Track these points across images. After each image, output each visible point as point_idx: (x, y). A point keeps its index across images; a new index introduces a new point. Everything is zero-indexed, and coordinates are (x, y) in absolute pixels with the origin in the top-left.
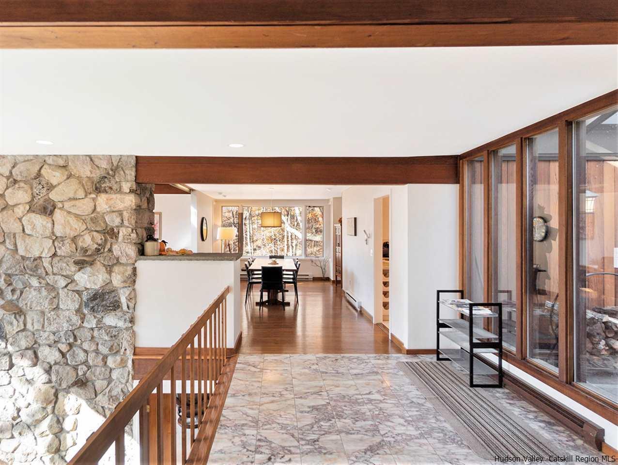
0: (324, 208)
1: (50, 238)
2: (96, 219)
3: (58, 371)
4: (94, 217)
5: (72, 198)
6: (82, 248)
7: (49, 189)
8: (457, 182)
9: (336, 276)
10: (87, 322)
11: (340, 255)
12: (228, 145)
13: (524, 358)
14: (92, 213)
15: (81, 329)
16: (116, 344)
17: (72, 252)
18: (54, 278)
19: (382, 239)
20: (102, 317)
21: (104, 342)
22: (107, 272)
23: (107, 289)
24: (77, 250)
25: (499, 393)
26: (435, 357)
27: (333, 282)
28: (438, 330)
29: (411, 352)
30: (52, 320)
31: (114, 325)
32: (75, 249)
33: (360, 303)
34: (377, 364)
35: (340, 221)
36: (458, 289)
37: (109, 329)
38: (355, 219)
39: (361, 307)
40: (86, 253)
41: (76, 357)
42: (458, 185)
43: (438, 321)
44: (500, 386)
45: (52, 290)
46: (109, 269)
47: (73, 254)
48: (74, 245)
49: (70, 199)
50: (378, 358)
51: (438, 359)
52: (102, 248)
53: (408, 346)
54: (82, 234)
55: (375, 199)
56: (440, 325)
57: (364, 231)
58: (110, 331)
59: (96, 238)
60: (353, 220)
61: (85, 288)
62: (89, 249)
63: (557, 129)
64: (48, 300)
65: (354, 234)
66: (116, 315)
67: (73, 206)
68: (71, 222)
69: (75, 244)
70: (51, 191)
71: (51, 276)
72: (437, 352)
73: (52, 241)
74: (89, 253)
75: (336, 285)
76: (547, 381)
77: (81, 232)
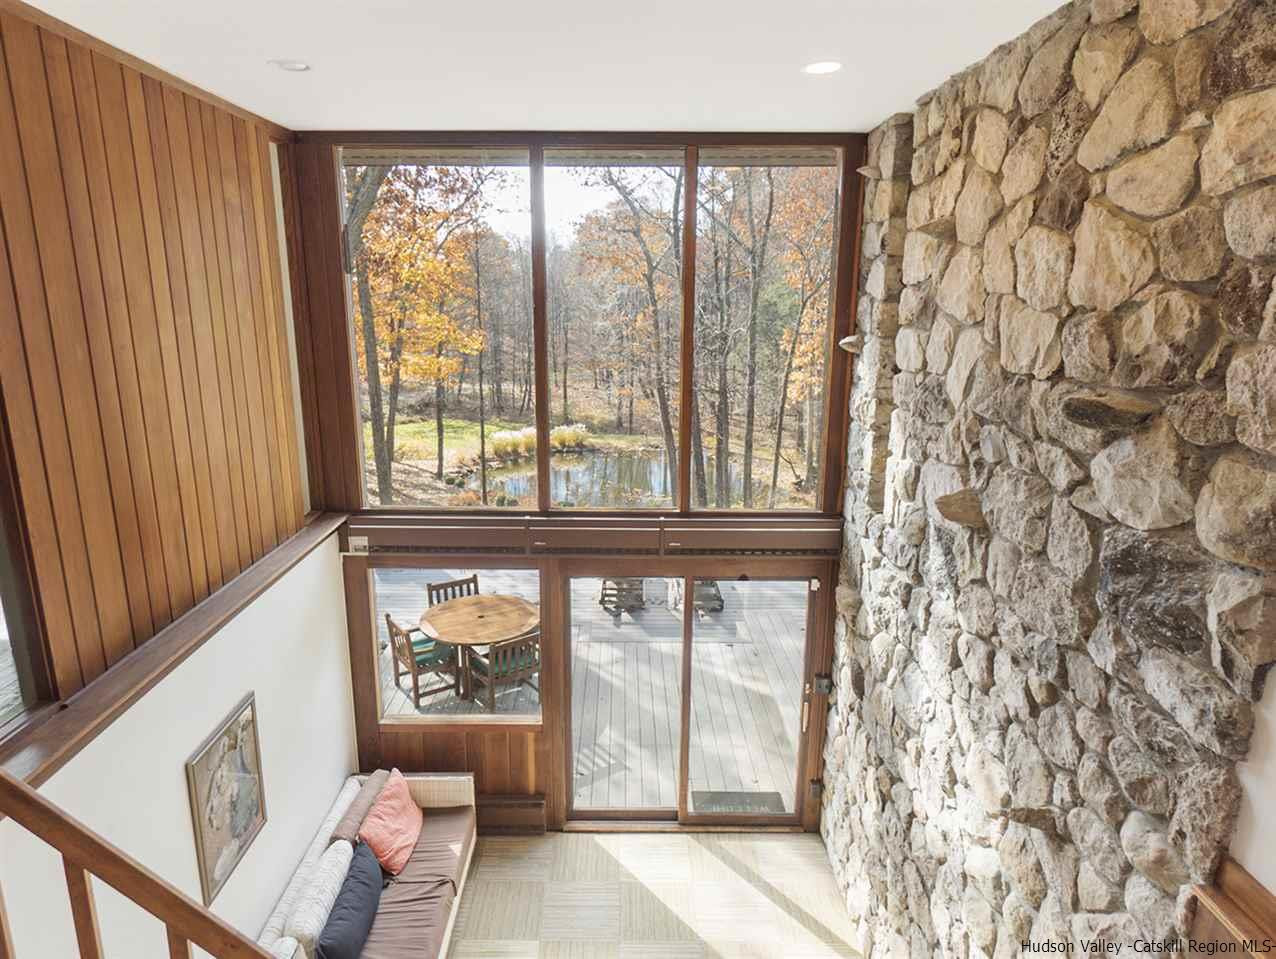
1: (1055, 310)
2: (1191, 228)
3: (1015, 745)
4: (1186, 221)
5: (1129, 145)
6: (1129, 357)
7: (1079, 131)
10: (1094, 642)
14: (1184, 205)
15: (1081, 657)
16: (1159, 784)
17: (1097, 368)
18: (1049, 451)
20: (1139, 652)
21: (1126, 748)
22: (1180, 477)
23: (1171, 547)
24: (1113, 361)
30: (1027, 587)
31: (1166, 706)
32: (1107, 361)
37: (1148, 712)
40: (1134, 379)
41: (1055, 736)
45: (1041, 490)
46: (1195, 468)
47: (1100, 376)
48: (1105, 345)
49: (1125, 154)
52: (1182, 364)
54: (1138, 298)
58: (1149, 719)
59: (1174, 316)
61: (1110, 516)
62: (1148, 362)
64: (1026, 518)
66: (1179, 668)
67: (1127, 181)
68: (1113, 246)
69: (1109, 338)
70: (1087, 131)
71: (1044, 444)
73: (1056, 321)
74: (1143, 380)
77: (1135, 289)
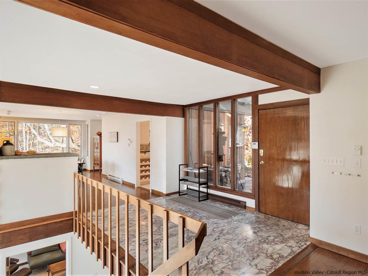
0: (82, 125)
8: (184, 117)
9: (94, 167)
11: (99, 154)
12: (89, 87)
13: (216, 186)
19: (140, 143)
25: (209, 201)
26: (178, 194)
27: (91, 171)
28: (179, 182)
29: (168, 195)
33: (122, 179)
34: (159, 202)
35: (100, 134)
36: (184, 164)
38: (117, 133)
39: (123, 181)
42: (184, 118)
43: (179, 178)
44: (207, 199)
50: (156, 200)
51: (180, 195)
53: (166, 192)
55: (136, 122)
56: (180, 180)
57: (129, 139)
60: (116, 133)
63: (230, 101)
65: (116, 141)
72: (179, 192)
75: (94, 172)
76: (227, 192)
